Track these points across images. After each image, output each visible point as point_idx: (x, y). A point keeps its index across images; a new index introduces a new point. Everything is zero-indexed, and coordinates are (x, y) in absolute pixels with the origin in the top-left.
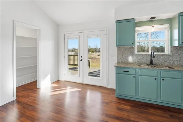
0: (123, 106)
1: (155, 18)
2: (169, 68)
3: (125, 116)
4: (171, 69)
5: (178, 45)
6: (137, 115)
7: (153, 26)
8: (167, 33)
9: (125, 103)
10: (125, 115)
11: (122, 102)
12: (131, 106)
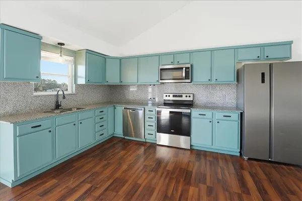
0: (44, 186)
1: (64, 44)
2: (78, 109)
3: (63, 192)
4: (79, 110)
5: (84, 83)
6: (72, 179)
7: (61, 56)
8: (71, 68)
9: (41, 181)
10: (61, 191)
11: (35, 185)
12: (54, 177)
